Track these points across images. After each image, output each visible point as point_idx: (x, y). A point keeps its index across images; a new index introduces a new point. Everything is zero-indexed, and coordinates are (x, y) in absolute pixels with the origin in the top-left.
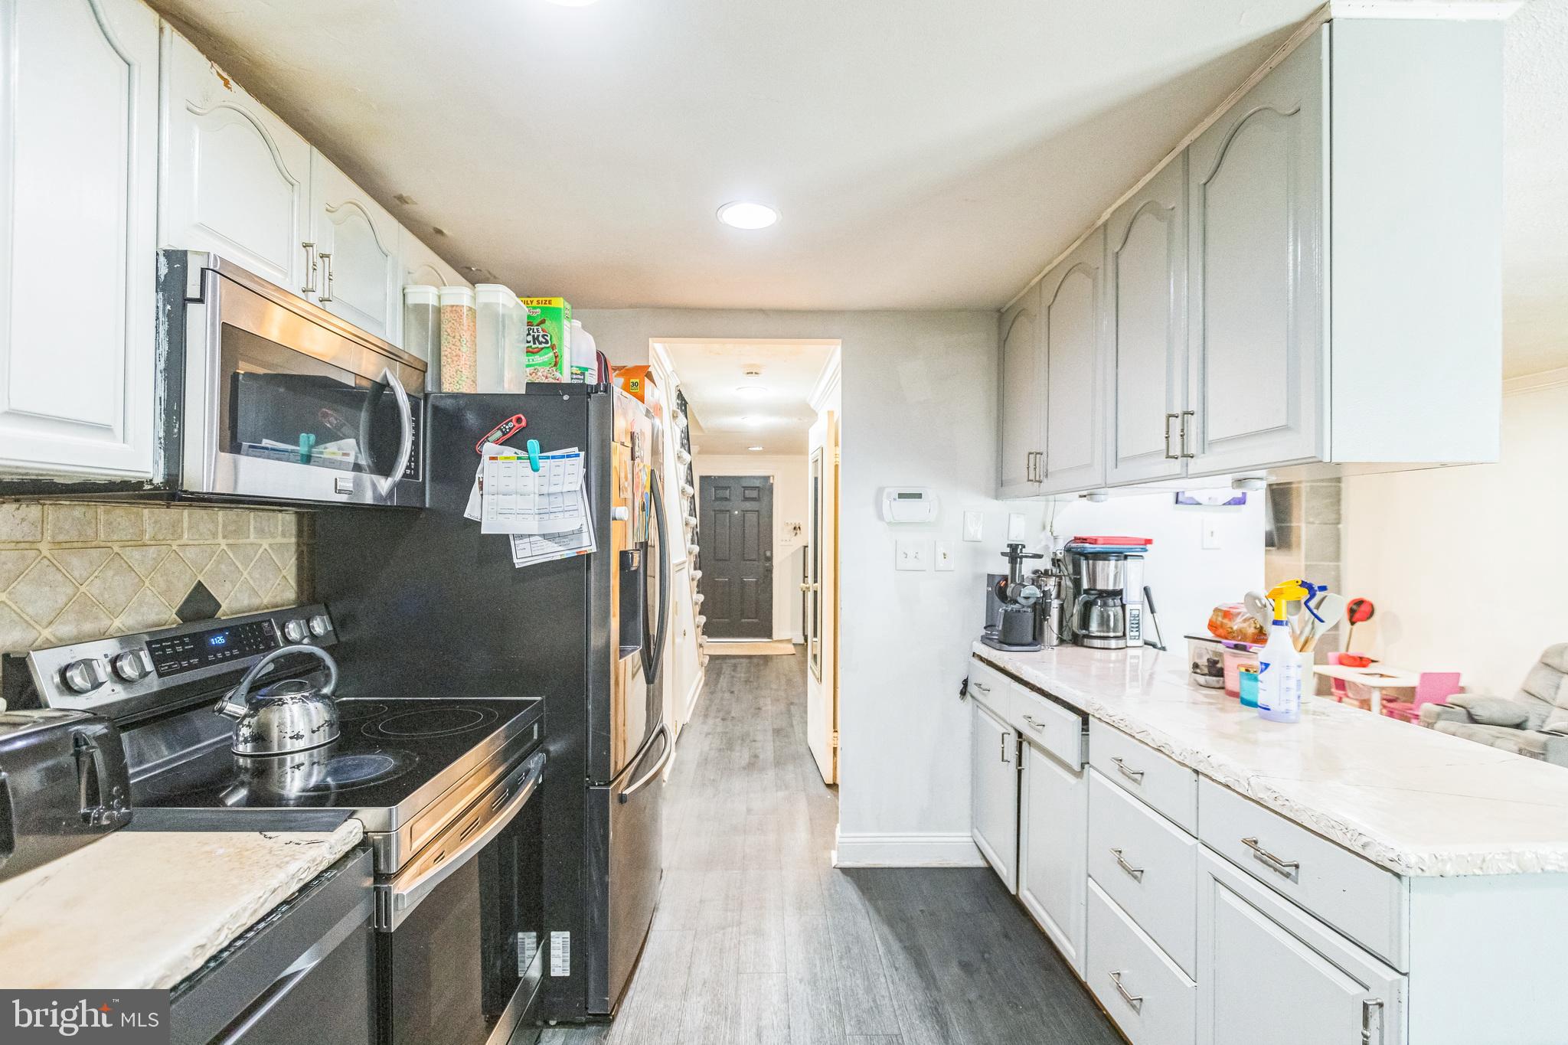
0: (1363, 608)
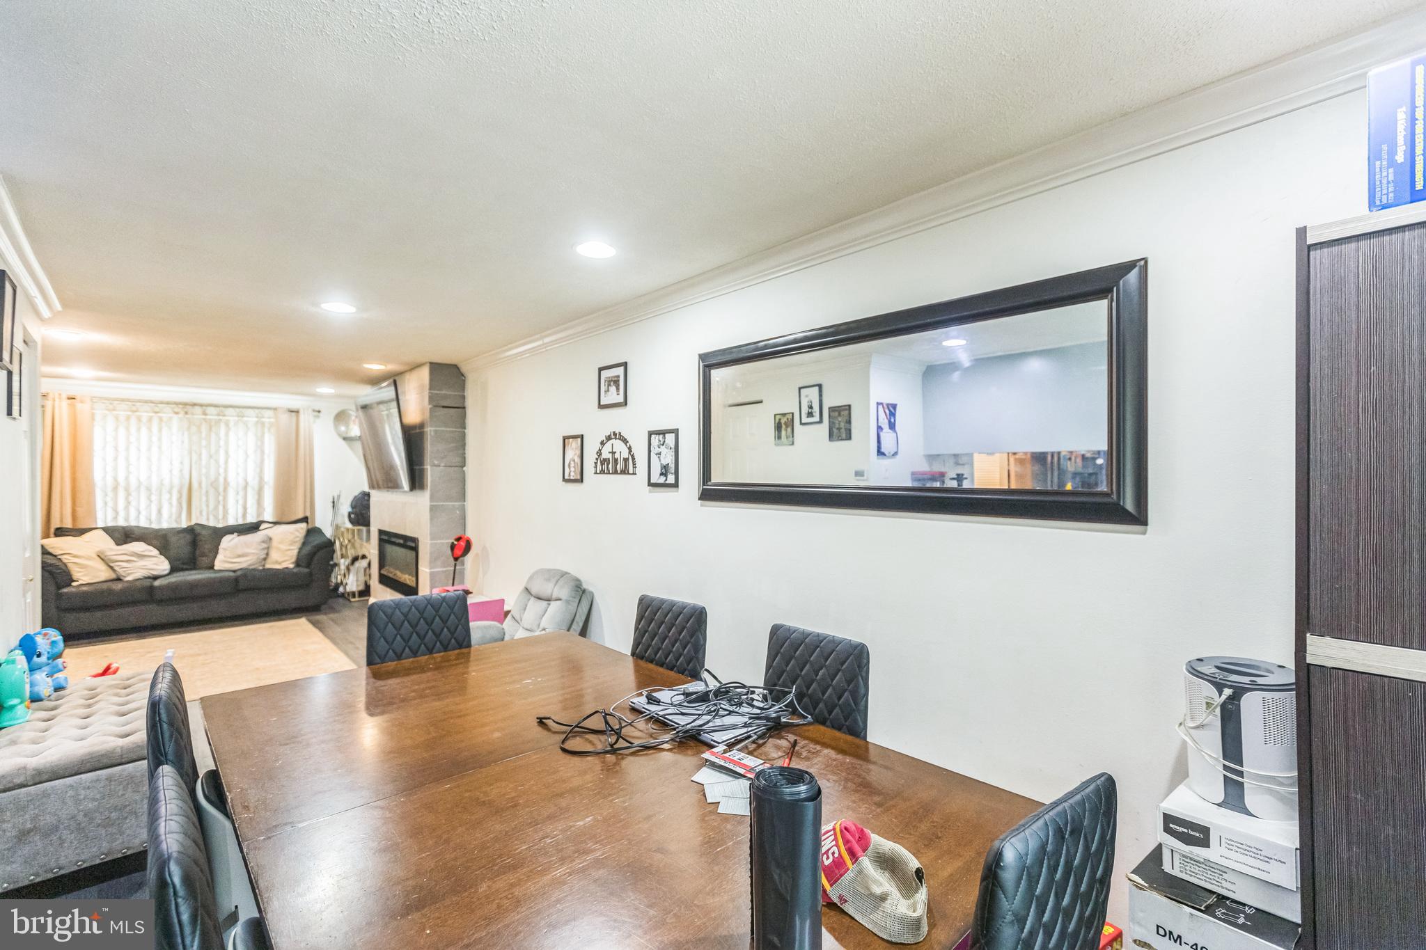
0: (462, 544)
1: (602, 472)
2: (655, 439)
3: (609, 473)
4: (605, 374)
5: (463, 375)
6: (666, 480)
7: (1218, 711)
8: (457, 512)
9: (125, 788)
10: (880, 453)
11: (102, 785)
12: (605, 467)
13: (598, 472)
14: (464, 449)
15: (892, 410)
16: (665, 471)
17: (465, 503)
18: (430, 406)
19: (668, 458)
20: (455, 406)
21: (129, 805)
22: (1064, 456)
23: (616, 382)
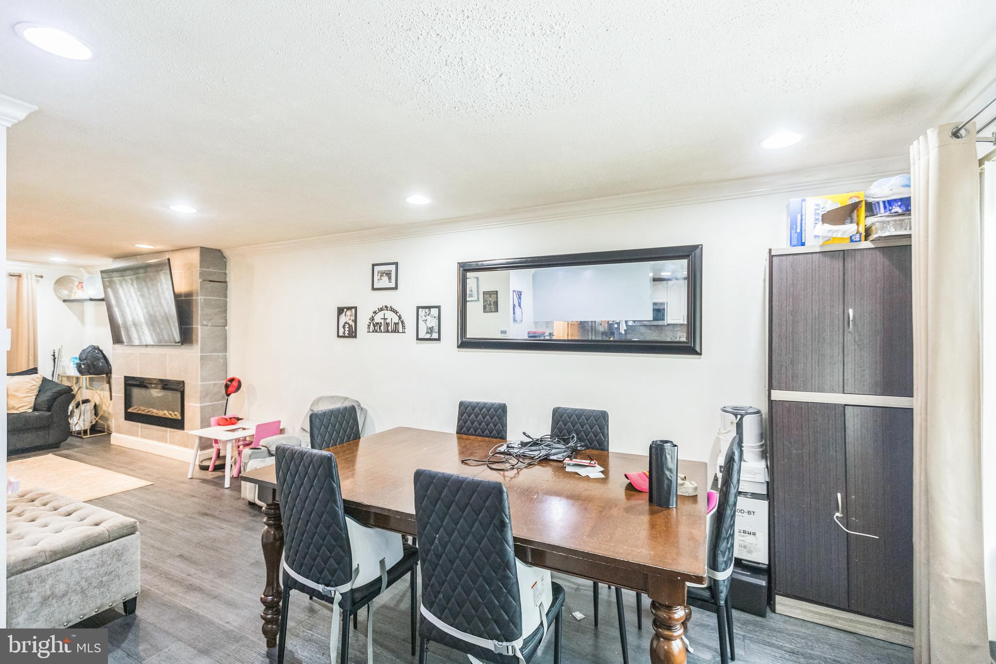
0: (235, 384)
1: (375, 331)
2: (422, 312)
3: (381, 332)
4: (377, 268)
5: (225, 258)
6: (431, 336)
7: (735, 425)
8: (221, 360)
9: (112, 558)
10: (515, 320)
11: (97, 558)
12: (377, 328)
13: (371, 331)
14: (226, 314)
15: (519, 294)
16: (430, 330)
17: (227, 354)
18: (201, 280)
19: (434, 323)
20: (218, 280)
21: (114, 571)
22: (598, 323)
23: (388, 274)
